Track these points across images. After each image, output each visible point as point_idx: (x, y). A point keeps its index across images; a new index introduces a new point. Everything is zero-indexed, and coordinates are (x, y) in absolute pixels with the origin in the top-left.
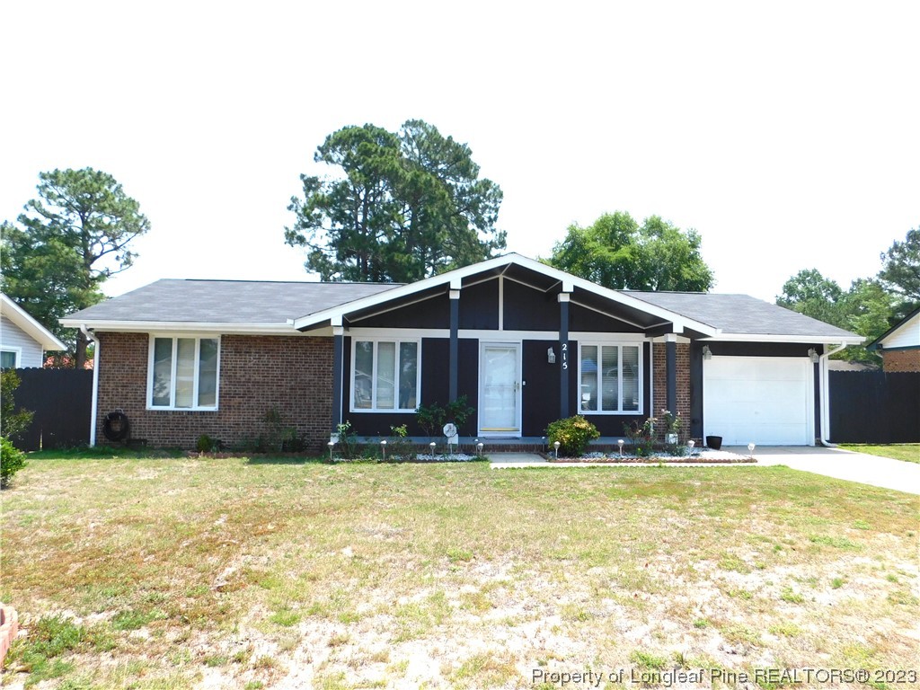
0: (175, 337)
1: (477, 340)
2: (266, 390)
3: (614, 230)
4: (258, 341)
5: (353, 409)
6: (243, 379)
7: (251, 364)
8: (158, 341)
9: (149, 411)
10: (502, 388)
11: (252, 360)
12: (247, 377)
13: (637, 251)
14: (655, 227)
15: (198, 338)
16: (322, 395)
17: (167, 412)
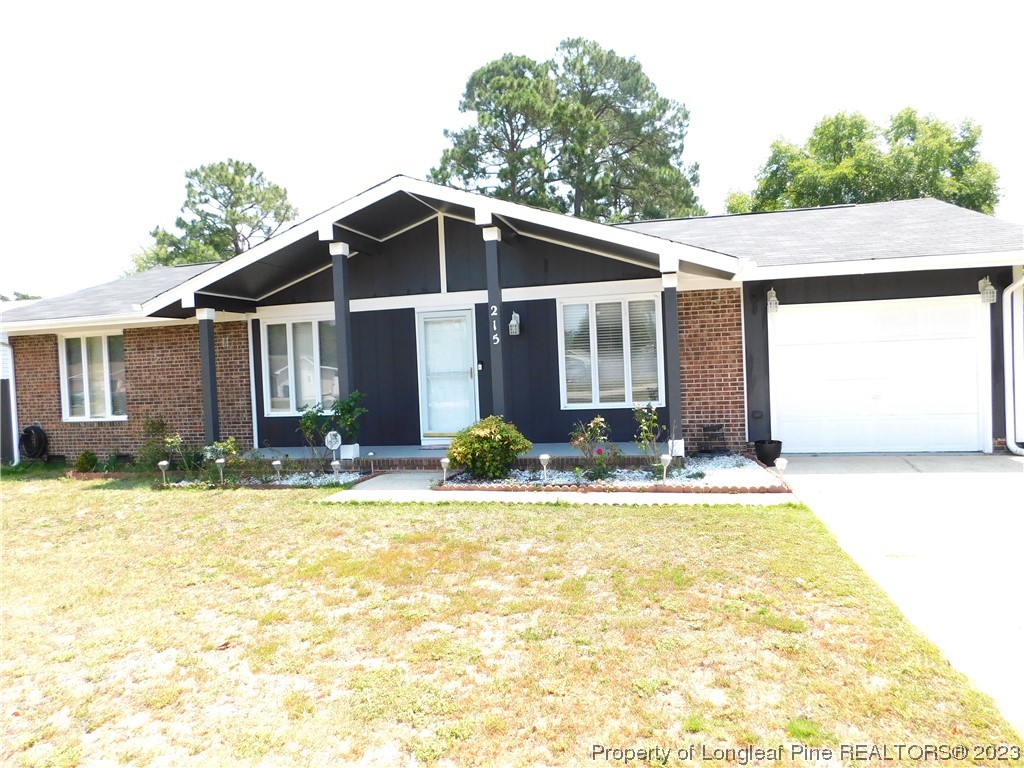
0: (83, 335)
1: (413, 309)
2: (173, 392)
3: (836, 140)
4: (160, 334)
5: (269, 412)
6: (148, 382)
7: (154, 363)
8: (69, 342)
9: (66, 423)
10: (452, 375)
11: (155, 357)
12: (153, 379)
13: (865, 163)
14: (907, 126)
15: (104, 334)
16: (231, 397)
17: (79, 423)
